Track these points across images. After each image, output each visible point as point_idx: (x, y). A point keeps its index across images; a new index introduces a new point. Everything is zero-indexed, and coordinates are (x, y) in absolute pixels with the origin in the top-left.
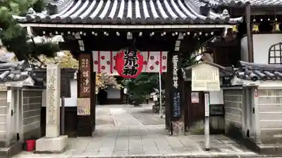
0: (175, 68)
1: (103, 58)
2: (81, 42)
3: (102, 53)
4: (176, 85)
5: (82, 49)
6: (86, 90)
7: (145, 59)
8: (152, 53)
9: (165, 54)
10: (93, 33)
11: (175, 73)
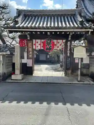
0: (69, 47)
1: (37, 42)
2: (28, 36)
3: (37, 40)
4: (68, 55)
5: (29, 39)
6: (30, 56)
7: (55, 43)
8: (59, 41)
9: (64, 41)
10: (33, 33)
11: (68, 49)
